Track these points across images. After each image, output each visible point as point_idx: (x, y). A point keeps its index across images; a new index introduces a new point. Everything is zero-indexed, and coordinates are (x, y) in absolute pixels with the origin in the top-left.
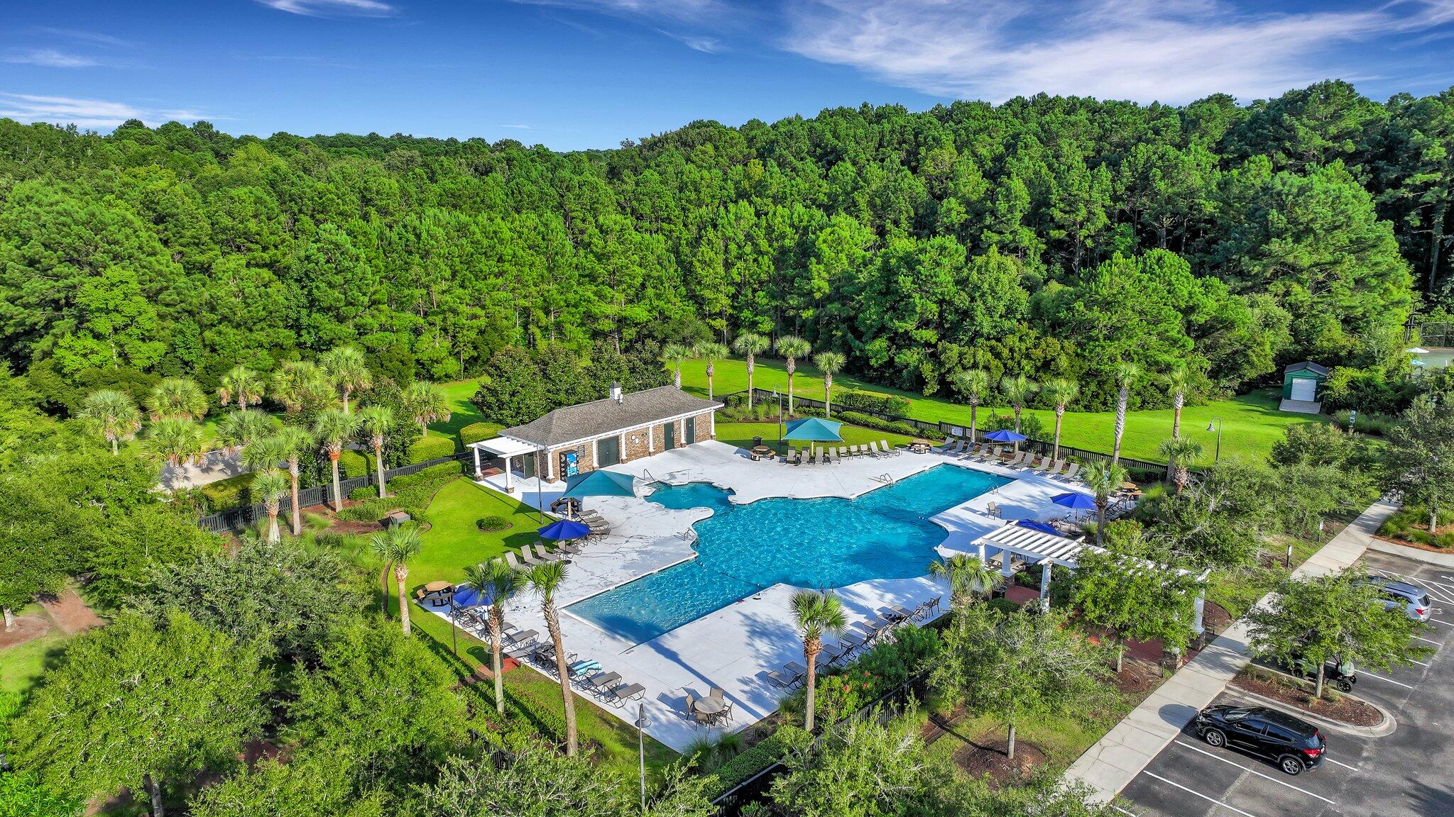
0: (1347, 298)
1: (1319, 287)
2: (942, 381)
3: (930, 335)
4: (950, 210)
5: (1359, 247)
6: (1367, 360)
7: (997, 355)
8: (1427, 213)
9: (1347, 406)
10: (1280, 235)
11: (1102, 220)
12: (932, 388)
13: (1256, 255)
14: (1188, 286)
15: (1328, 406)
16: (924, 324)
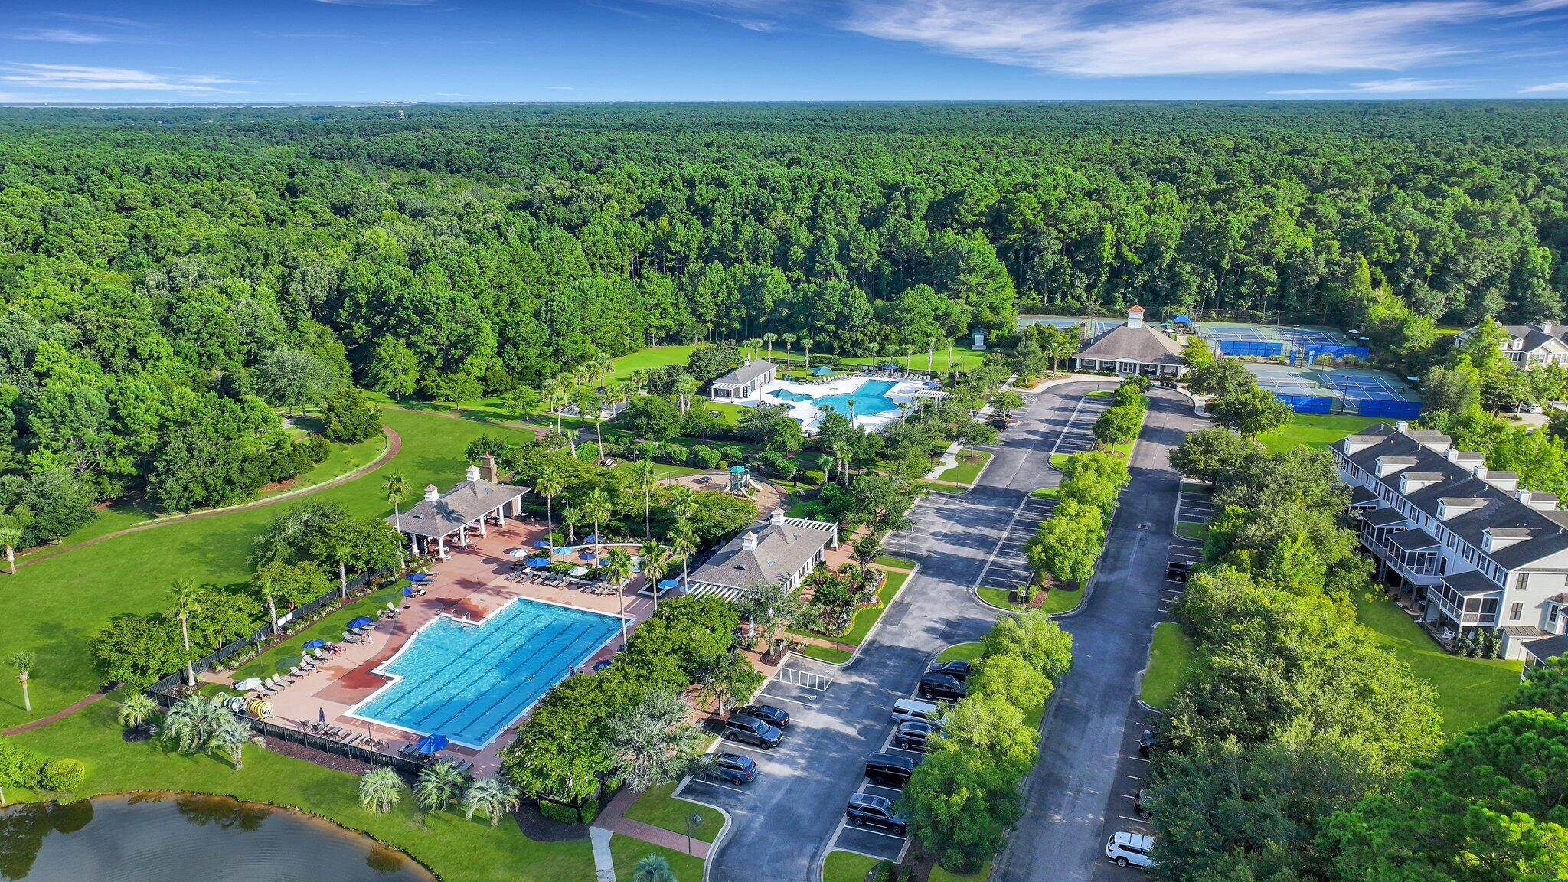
0: (991, 298)
1: (979, 294)
2: (841, 347)
3: (831, 327)
4: (795, 253)
5: (993, 275)
6: (1001, 326)
7: (866, 335)
8: (1016, 252)
9: (997, 346)
10: (963, 271)
11: (876, 257)
12: (837, 351)
13: (954, 280)
14: (934, 298)
15: (989, 346)
16: (828, 322)
